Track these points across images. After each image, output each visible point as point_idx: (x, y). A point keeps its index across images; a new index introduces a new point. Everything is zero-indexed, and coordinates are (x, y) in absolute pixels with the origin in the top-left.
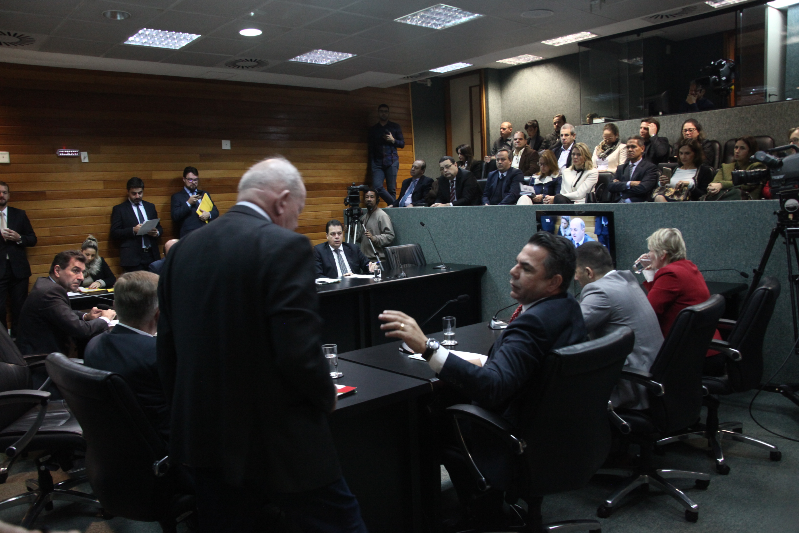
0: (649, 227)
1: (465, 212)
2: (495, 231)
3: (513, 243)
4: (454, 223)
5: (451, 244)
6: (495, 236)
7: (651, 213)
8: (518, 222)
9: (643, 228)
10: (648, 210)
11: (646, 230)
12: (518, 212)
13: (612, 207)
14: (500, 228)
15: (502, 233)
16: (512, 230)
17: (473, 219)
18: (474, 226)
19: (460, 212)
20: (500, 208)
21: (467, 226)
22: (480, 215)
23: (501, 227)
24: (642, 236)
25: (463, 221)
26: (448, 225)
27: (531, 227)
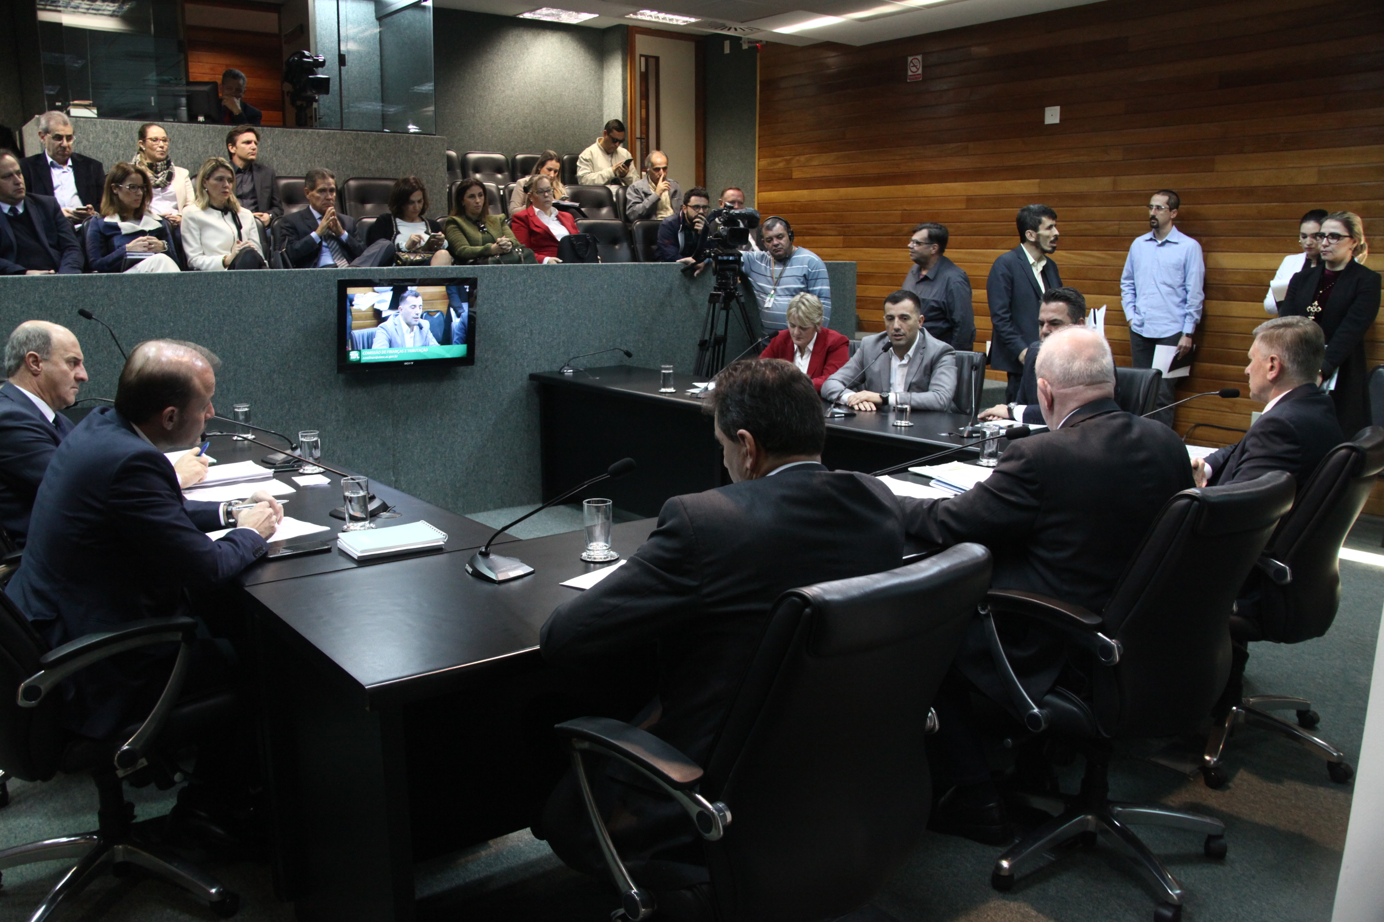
0: (507, 300)
1: (119, 288)
2: (207, 324)
3: (256, 345)
7: (509, 281)
8: (265, 303)
9: (497, 302)
10: (505, 276)
11: (502, 305)
12: (266, 283)
13: (450, 271)
14: (221, 317)
15: (226, 328)
16: (250, 320)
17: (143, 302)
18: (145, 317)
19: (102, 287)
20: (218, 277)
21: (126, 319)
22: (163, 292)
23: (223, 315)
24: (497, 315)
25: (112, 308)
27: (296, 311)
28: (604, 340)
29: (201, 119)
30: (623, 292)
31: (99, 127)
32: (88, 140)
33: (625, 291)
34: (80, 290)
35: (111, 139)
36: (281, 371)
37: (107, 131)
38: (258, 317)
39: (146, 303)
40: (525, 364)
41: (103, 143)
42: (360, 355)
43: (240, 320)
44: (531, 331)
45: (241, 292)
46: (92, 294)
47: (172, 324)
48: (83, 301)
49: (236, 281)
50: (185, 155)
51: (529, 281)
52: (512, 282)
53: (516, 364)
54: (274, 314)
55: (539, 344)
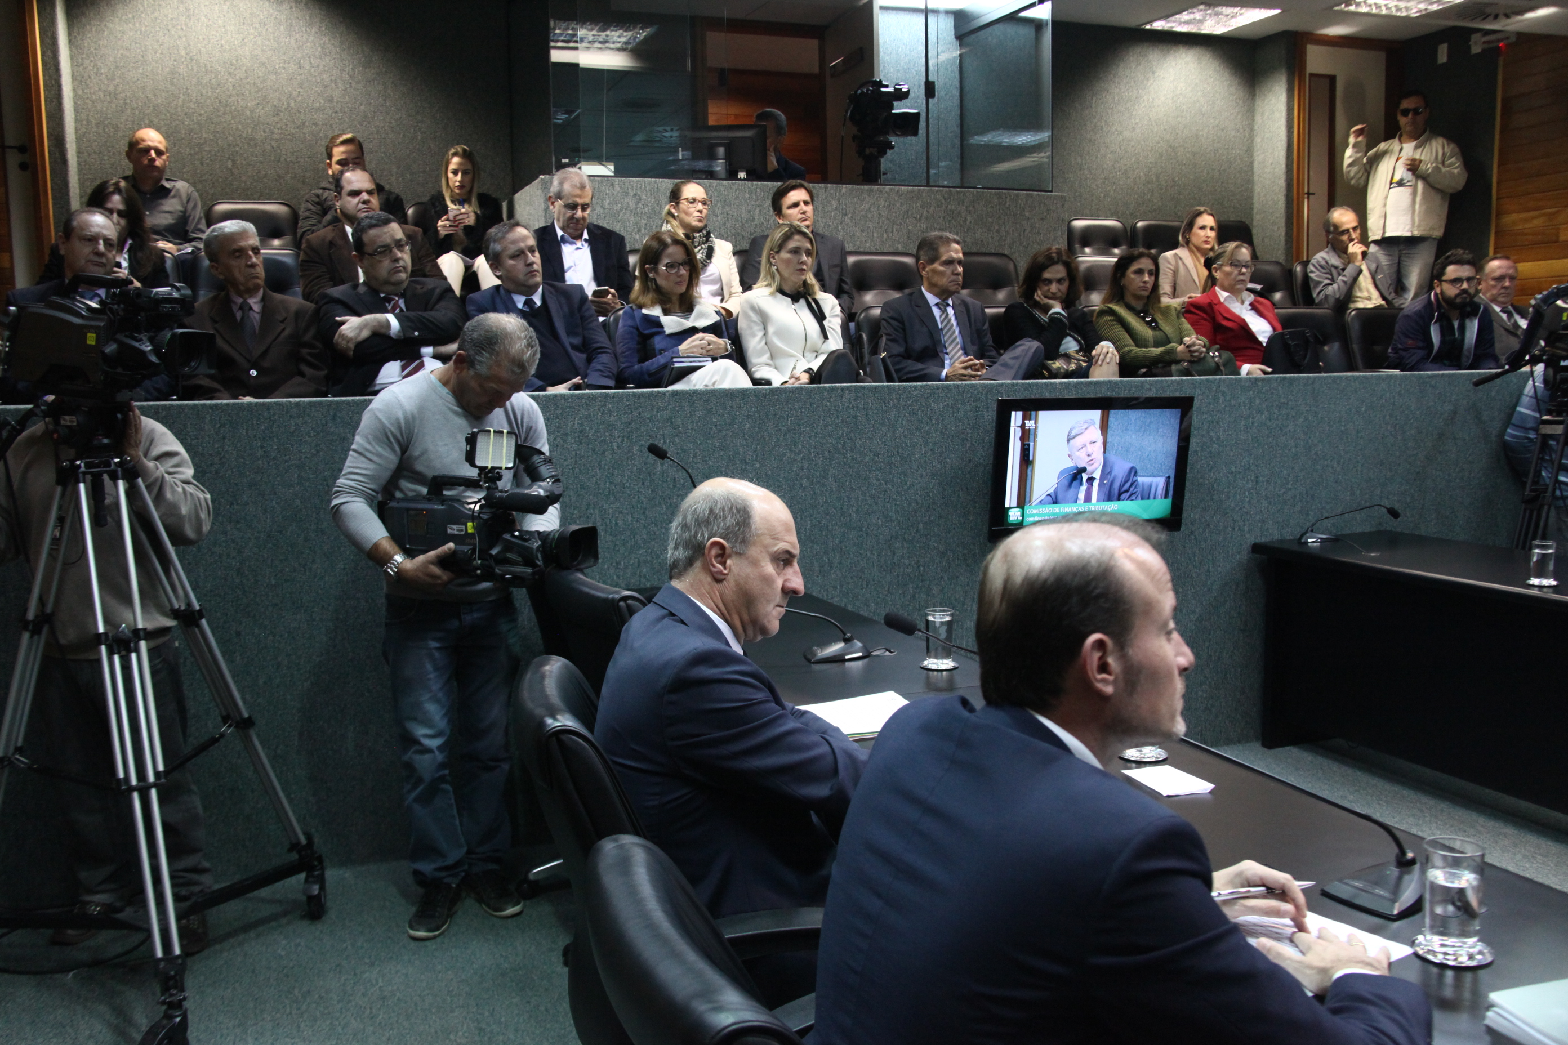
0: (1224, 431)
1: (688, 410)
2: (806, 464)
3: (873, 497)
4: (635, 449)
5: (620, 522)
6: (805, 482)
7: (1230, 401)
8: (889, 435)
9: (1212, 434)
10: (1224, 394)
11: (1218, 438)
13: (1148, 386)
14: (827, 454)
15: (832, 471)
16: (867, 459)
17: (720, 431)
20: (825, 394)
21: (695, 456)
22: (748, 416)
23: (830, 452)
24: (1211, 452)
25: (677, 440)
26: (608, 456)
27: (931, 446)
28: (1358, 492)
29: (742, 175)
30: (1388, 417)
31: (617, 188)
32: (602, 207)
33: (1391, 416)
34: (635, 414)
35: (632, 205)
36: (906, 536)
37: (627, 194)
38: (878, 455)
39: (723, 433)
40: (1246, 529)
41: (621, 210)
42: (1023, 515)
43: (853, 459)
44: (1257, 477)
45: (855, 417)
46: (650, 419)
47: (758, 465)
48: (637, 430)
49: (850, 401)
50: (724, 224)
51: (1258, 402)
52: (1233, 402)
53: (1234, 529)
54: (901, 451)
55: (1267, 498)
